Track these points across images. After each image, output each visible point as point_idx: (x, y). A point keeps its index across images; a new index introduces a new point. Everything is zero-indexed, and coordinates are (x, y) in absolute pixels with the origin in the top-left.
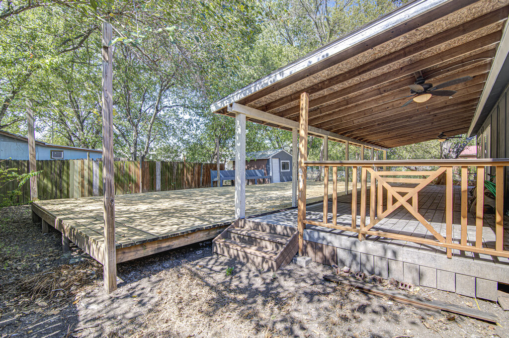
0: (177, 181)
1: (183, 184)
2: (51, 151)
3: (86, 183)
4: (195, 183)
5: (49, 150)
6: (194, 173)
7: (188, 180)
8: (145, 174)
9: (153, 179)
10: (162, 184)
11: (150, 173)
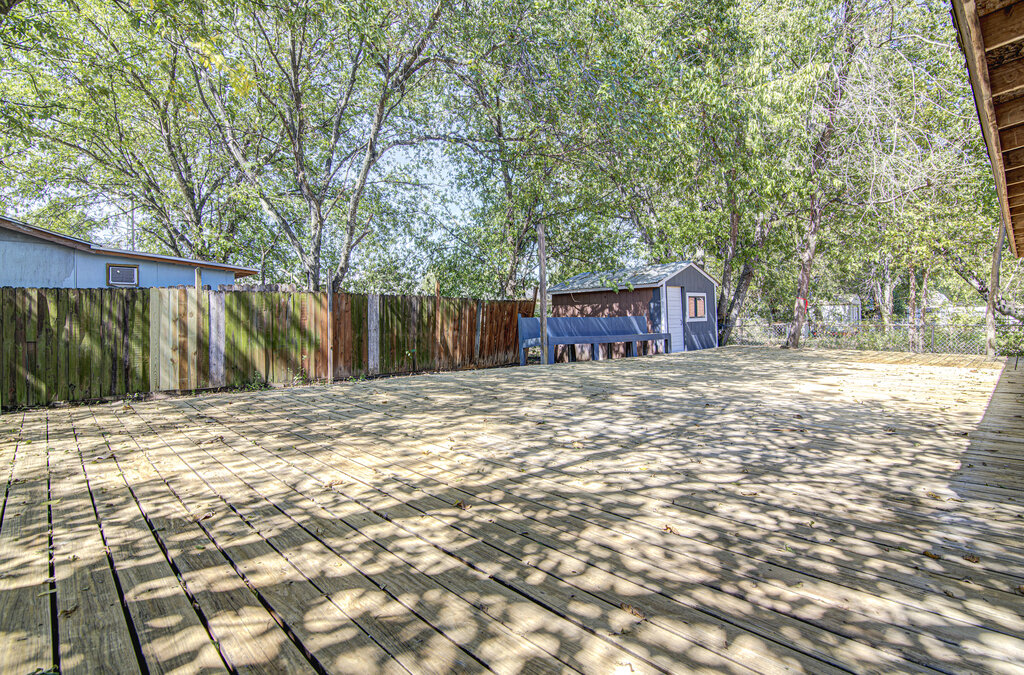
0: (418, 346)
1: (433, 354)
2: (109, 266)
3: (192, 348)
4: (462, 352)
5: (102, 263)
6: (459, 325)
7: (444, 342)
8: (342, 326)
9: (360, 340)
10: (382, 353)
11: (353, 323)
